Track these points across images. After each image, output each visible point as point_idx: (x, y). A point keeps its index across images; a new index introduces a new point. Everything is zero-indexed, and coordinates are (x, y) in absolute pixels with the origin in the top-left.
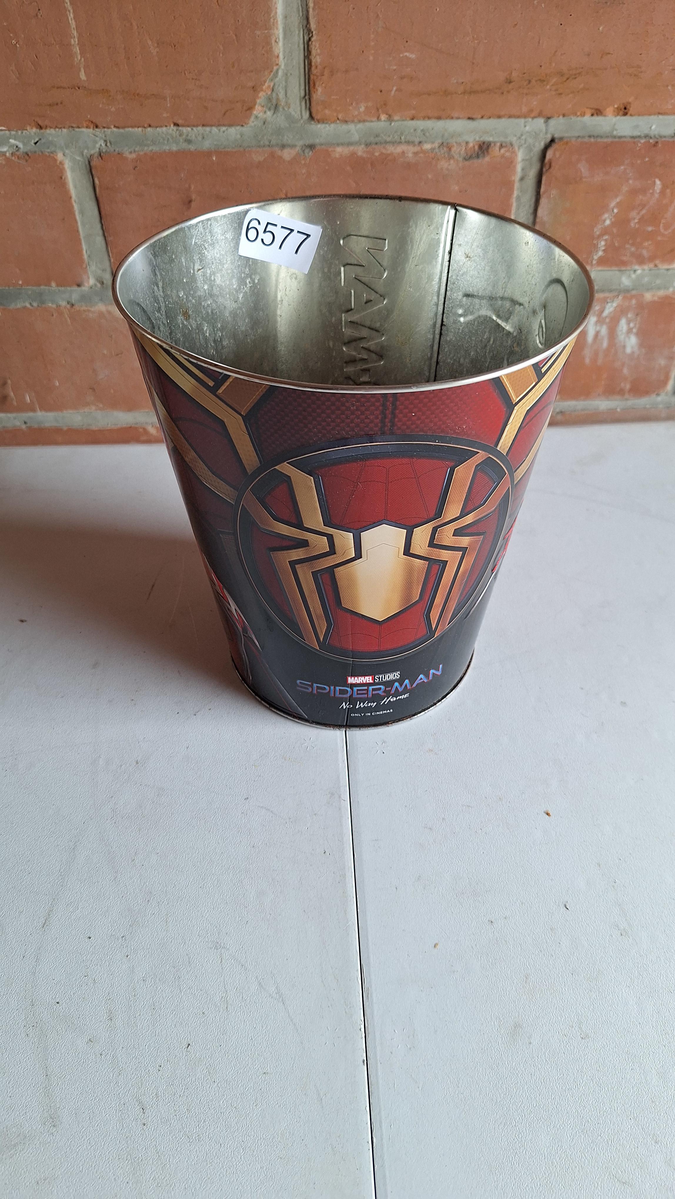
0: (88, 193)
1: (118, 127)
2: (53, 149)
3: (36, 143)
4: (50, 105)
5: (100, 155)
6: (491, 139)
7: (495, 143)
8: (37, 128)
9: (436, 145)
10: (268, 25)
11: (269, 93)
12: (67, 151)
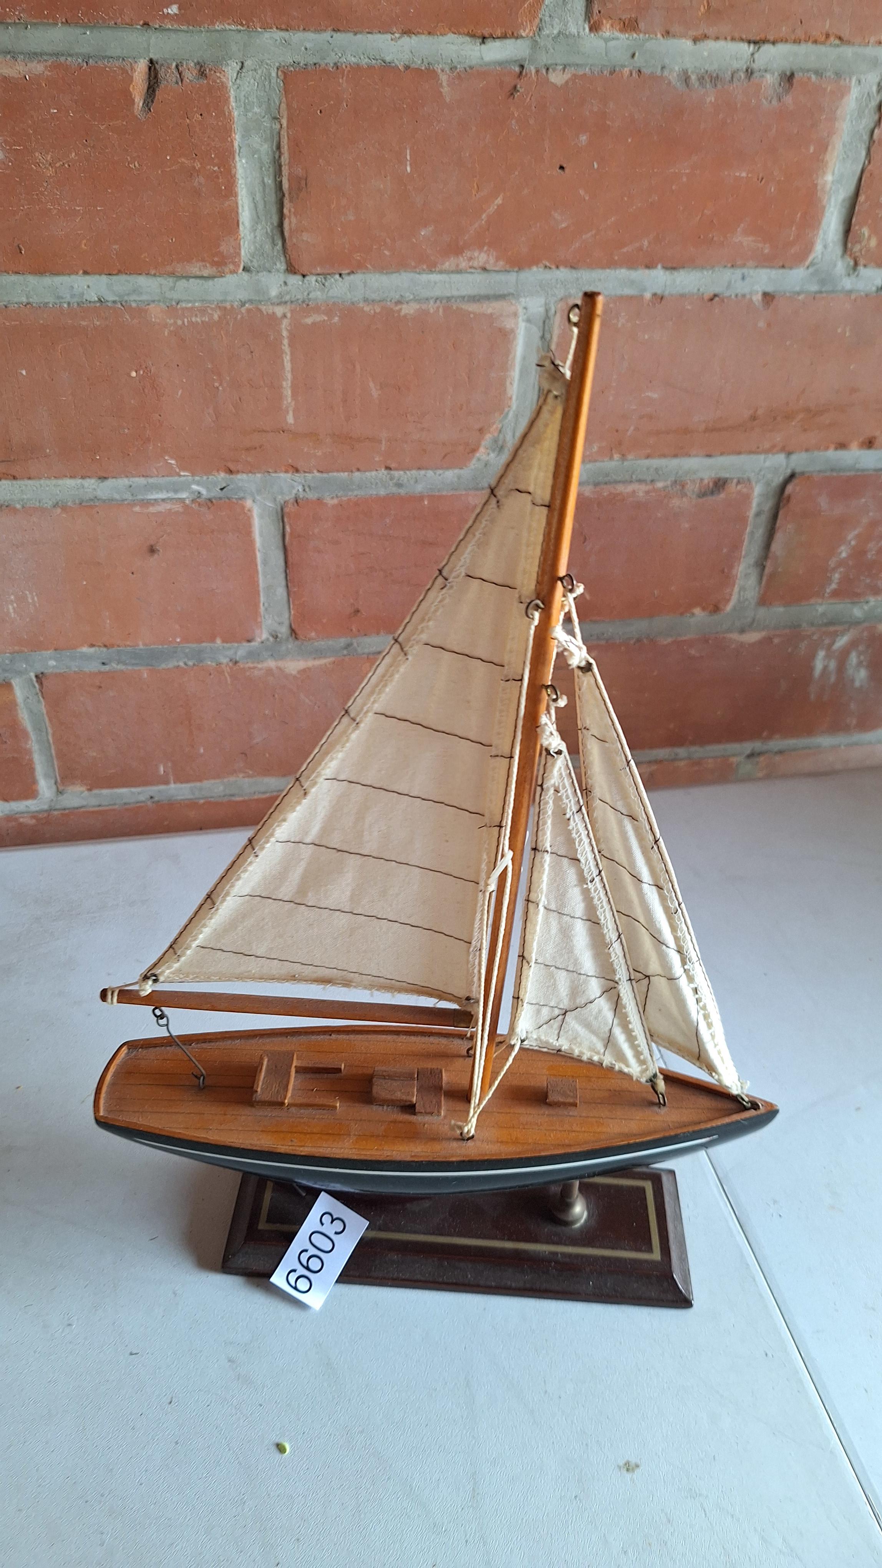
0: (276, 541)
1: (322, 472)
2: (242, 495)
3: (222, 489)
4: (247, 449)
5: (297, 501)
6: (727, 475)
7: (732, 479)
8: (226, 473)
9: (669, 483)
10: (505, 367)
11: (496, 434)
12: (258, 498)
